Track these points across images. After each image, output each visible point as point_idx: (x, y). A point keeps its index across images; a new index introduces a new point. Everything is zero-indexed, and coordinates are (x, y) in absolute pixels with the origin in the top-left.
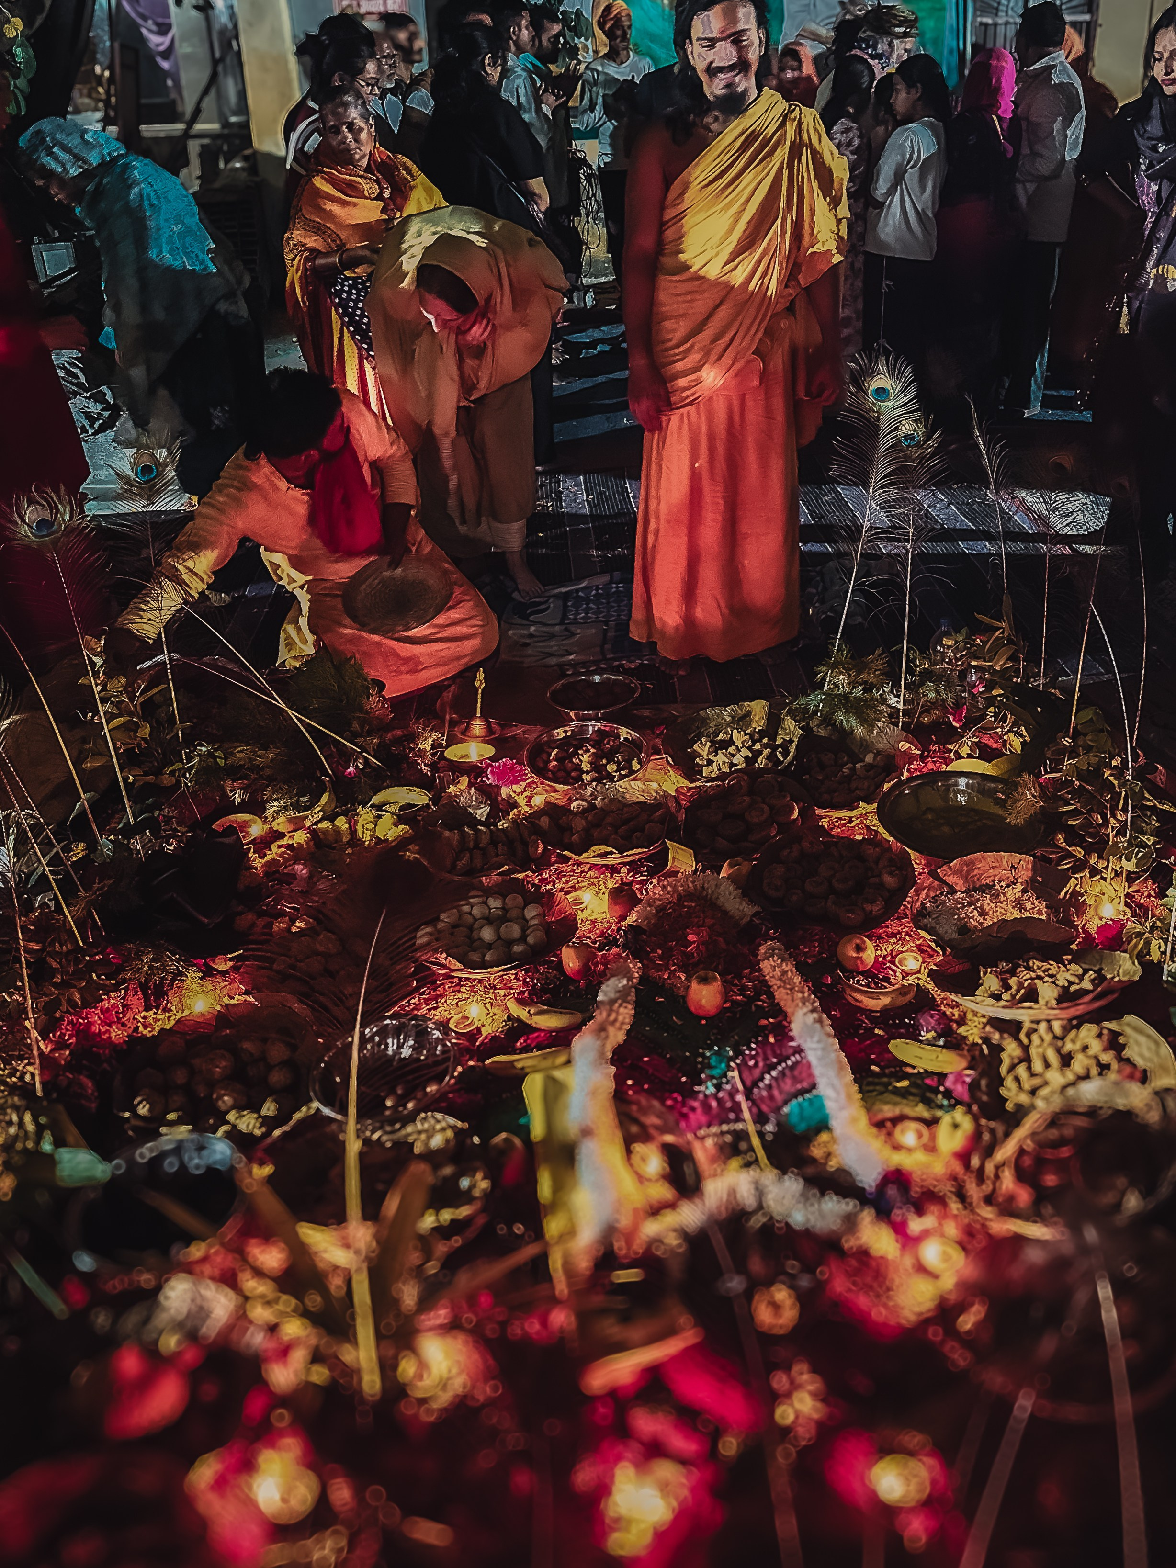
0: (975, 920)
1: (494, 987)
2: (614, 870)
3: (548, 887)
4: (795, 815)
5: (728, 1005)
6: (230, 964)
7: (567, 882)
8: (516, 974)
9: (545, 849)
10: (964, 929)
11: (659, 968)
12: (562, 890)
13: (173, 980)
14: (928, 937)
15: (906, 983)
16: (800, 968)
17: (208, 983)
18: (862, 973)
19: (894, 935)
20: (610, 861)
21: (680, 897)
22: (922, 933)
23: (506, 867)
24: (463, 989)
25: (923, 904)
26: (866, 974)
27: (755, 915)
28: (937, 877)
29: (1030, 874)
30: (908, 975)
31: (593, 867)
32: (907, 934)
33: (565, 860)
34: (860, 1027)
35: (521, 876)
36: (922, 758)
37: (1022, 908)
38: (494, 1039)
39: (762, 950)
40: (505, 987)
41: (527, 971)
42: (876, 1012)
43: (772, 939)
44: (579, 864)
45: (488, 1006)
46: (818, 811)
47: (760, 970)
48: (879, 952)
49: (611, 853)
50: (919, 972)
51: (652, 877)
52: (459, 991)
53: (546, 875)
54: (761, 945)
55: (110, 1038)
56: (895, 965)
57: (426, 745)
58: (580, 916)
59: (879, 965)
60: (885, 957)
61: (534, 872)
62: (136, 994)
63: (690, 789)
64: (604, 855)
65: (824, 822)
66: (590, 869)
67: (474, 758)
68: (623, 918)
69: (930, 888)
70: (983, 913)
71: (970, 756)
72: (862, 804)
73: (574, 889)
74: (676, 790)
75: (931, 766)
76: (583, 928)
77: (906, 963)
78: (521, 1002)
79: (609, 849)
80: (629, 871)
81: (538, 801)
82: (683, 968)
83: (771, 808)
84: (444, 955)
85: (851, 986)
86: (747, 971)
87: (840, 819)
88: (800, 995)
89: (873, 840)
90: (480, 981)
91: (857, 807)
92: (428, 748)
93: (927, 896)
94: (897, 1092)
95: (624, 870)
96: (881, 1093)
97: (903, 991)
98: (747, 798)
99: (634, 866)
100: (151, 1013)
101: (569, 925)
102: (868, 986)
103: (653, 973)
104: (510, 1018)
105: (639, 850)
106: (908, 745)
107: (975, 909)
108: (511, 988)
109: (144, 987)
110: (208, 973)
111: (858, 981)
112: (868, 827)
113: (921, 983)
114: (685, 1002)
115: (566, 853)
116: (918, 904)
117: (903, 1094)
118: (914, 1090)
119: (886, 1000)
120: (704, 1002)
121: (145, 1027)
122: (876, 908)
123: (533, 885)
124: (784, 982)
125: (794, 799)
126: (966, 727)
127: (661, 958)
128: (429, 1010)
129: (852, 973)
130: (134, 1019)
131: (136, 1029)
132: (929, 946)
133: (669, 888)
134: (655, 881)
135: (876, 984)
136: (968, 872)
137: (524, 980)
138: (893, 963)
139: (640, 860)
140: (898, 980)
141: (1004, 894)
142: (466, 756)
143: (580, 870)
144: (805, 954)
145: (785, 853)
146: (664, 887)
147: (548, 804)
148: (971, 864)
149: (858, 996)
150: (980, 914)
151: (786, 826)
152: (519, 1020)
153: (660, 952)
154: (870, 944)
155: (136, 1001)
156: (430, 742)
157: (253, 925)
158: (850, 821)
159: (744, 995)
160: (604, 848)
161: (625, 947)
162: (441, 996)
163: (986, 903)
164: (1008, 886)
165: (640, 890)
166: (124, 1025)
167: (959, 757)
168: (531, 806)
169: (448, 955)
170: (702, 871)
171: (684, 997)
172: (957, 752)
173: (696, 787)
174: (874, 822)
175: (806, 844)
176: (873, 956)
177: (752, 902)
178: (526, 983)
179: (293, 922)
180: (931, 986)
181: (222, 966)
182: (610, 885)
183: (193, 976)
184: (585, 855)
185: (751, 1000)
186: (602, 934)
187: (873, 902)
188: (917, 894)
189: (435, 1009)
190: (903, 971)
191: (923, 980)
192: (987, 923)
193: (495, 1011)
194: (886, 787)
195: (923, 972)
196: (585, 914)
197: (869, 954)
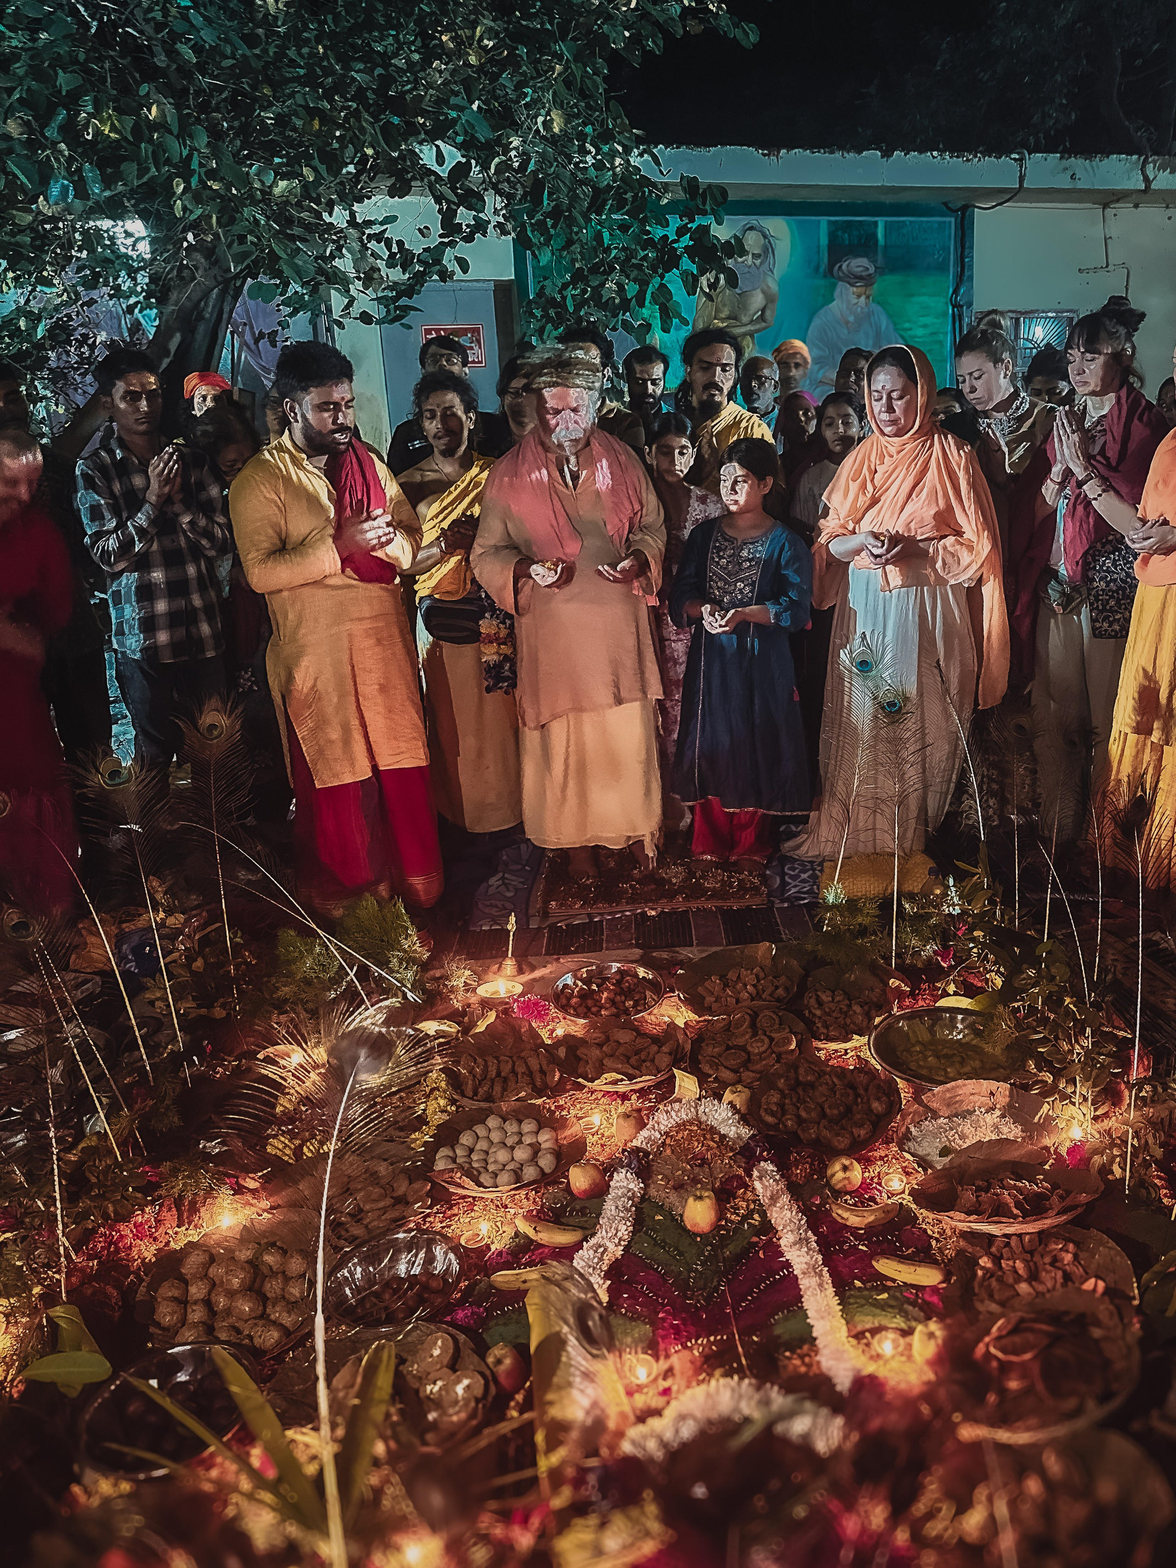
0: (956, 1142)
1: (506, 1207)
2: (624, 1097)
3: (563, 1113)
4: (793, 1046)
5: (721, 1223)
6: (259, 1182)
7: (581, 1109)
8: (526, 1195)
9: (561, 1077)
10: (945, 1152)
11: (660, 1189)
12: (576, 1116)
13: (206, 1197)
14: (912, 1159)
15: (889, 1202)
16: (791, 1188)
17: (238, 1201)
18: (849, 1193)
19: (881, 1158)
20: (622, 1088)
21: (683, 1122)
22: (907, 1156)
23: (523, 1094)
24: (476, 1208)
25: (907, 1129)
26: (854, 1193)
27: (752, 1137)
28: (921, 1103)
29: (1008, 1099)
30: (893, 1195)
31: (605, 1093)
32: (894, 1157)
33: (580, 1087)
34: (845, 1243)
35: (537, 1102)
36: (912, 995)
37: (1000, 1132)
38: (501, 1254)
39: (756, 1171)
40: (516, 1206)
41: (536, 1190)
42: (861, 1229)
43: (766, 1161)
44: (593, 1092)
45: (499, 1224)
46: (816, 1044)
47: (754, 1190)
48: (867, 1174)
49: (622, 1080)
50: (903, 1193)
51: (659, 1104)
52: (472, 1210)
53: (561, 1102)
54: (755, 1166)
55: (140, 1250)
56: (881, 1186)
57: (459, 982)
58: (590, 1140)
59: (865, 1186)
60: (872, 1178)
61: (549, 1097)
62: (169, 1210)
63: (698, 1022)
64: (614, 1083)
65: (822, 1054)
66: (603, 1096)
67: (503, 994)
68: (630, 1140)
69: (915, 1112)
70: (963, 1137)
71: (957, 994)
72: (855, 1037)
73: (586, 1115)
74: (686, 1024)
75: (921, 1003)
76: (592, 1151)
77: (890, 1183)
78: (529, 1220)
79: (621, 1077)
80: (639, 1098)
81: (559, 1033)
83: (771, 1039)
84: (459, 1175)
85: (838, 1205)
86: (742, 1191)
87: (836, 1051)
88: (788, 1213)
89: (865, 1068)
90: (492, 1201)
91: (850, 1039)
92: (461, 985)
93: (912, 1121)
94: (877, 1304)
95: (634, 1097)
96: (862, 1306)
97: (888, 1210)
98: (749, 1031)
99: (642, 1093)
100: (183, 1229)
101: (579, 1147)
102: (855, 1205)
103: (654, 1193)
104: (517, 1235)
105: (647, 1078)
106: (898, 982)
107: (957, 1133)
108: (522, 1208)
109: (178, 1204)
110: (239, 1191)
111: (846, 1200)
112: (859, 1057)
113: (904, 1202)
114: (682, 1220)
115: (581, 1080)
116: (903, 1129)
117: (883, 1306)
118: (892, 1302)
119: (871, 1218)
120: (698, 1219)
121: (176, 1242)
122: (864, 1132)
123: (549, 1110)
124: (775, 1201)
125: (791, 1032)
126: (953, 968)
127: (663, 1178)
128: (443, 1228)
129: (839, 1192)
130: (166, 1234)
131: (168, 1243)
132: (914, 1169)
134: (660, 1108)
135: (862, 1203)
136: (951, 1099)
137: (534, 1200)
138: (880, 1184)
139: (649, 1087)
140: (883, 1199)
141: (984, 1119)
142: (496, 993)
143: (594, 1097)
144: (796, 1175)
145: (782, 1081)
147: (567, 1035)
148: (952, 1091)
149: (846, 1215)
150: (961, 1138)
151: (784, 1056)
152: (526, 1236)
154: (858, 1166)
155: (169, 1217)
156: (463, 980)
157: (285, 1147)
158: (846, 1054)
159: (738, 1214)
160: (615, 1076)
162: (455, 1215)
163: (968, 1128)
164: (987, 1112)
165: (647, 1116)
166: (155, 1239)
167: (946, 994)
168: (551, 1039)
169: (463, 1175)
170: (706, 1097)
171: (681, 1216)
172: (944, 990)
173: (705, 1021)
174: (866, 1054)
175: (803, 1072)
176: (860, 1177)
177: (749, 1125)
178: (535, 1203)
180: (914, 1206)
181: (252, 1184)
182: (621, 1109)
183: (224, 1193)
184: (598, 1082)
185: (744, 1218)
186: (610, 1156)
187: (861, 1126)
188: (903, 1119)
189: (449, 1226)
190: (888, 1191)
191: (907, 1200)
192: (965, 1146)
193: (505, 1229)
194: (877, 1020)
195: (907, 1192)
196: (596, 1137)
197: (857, 1174)
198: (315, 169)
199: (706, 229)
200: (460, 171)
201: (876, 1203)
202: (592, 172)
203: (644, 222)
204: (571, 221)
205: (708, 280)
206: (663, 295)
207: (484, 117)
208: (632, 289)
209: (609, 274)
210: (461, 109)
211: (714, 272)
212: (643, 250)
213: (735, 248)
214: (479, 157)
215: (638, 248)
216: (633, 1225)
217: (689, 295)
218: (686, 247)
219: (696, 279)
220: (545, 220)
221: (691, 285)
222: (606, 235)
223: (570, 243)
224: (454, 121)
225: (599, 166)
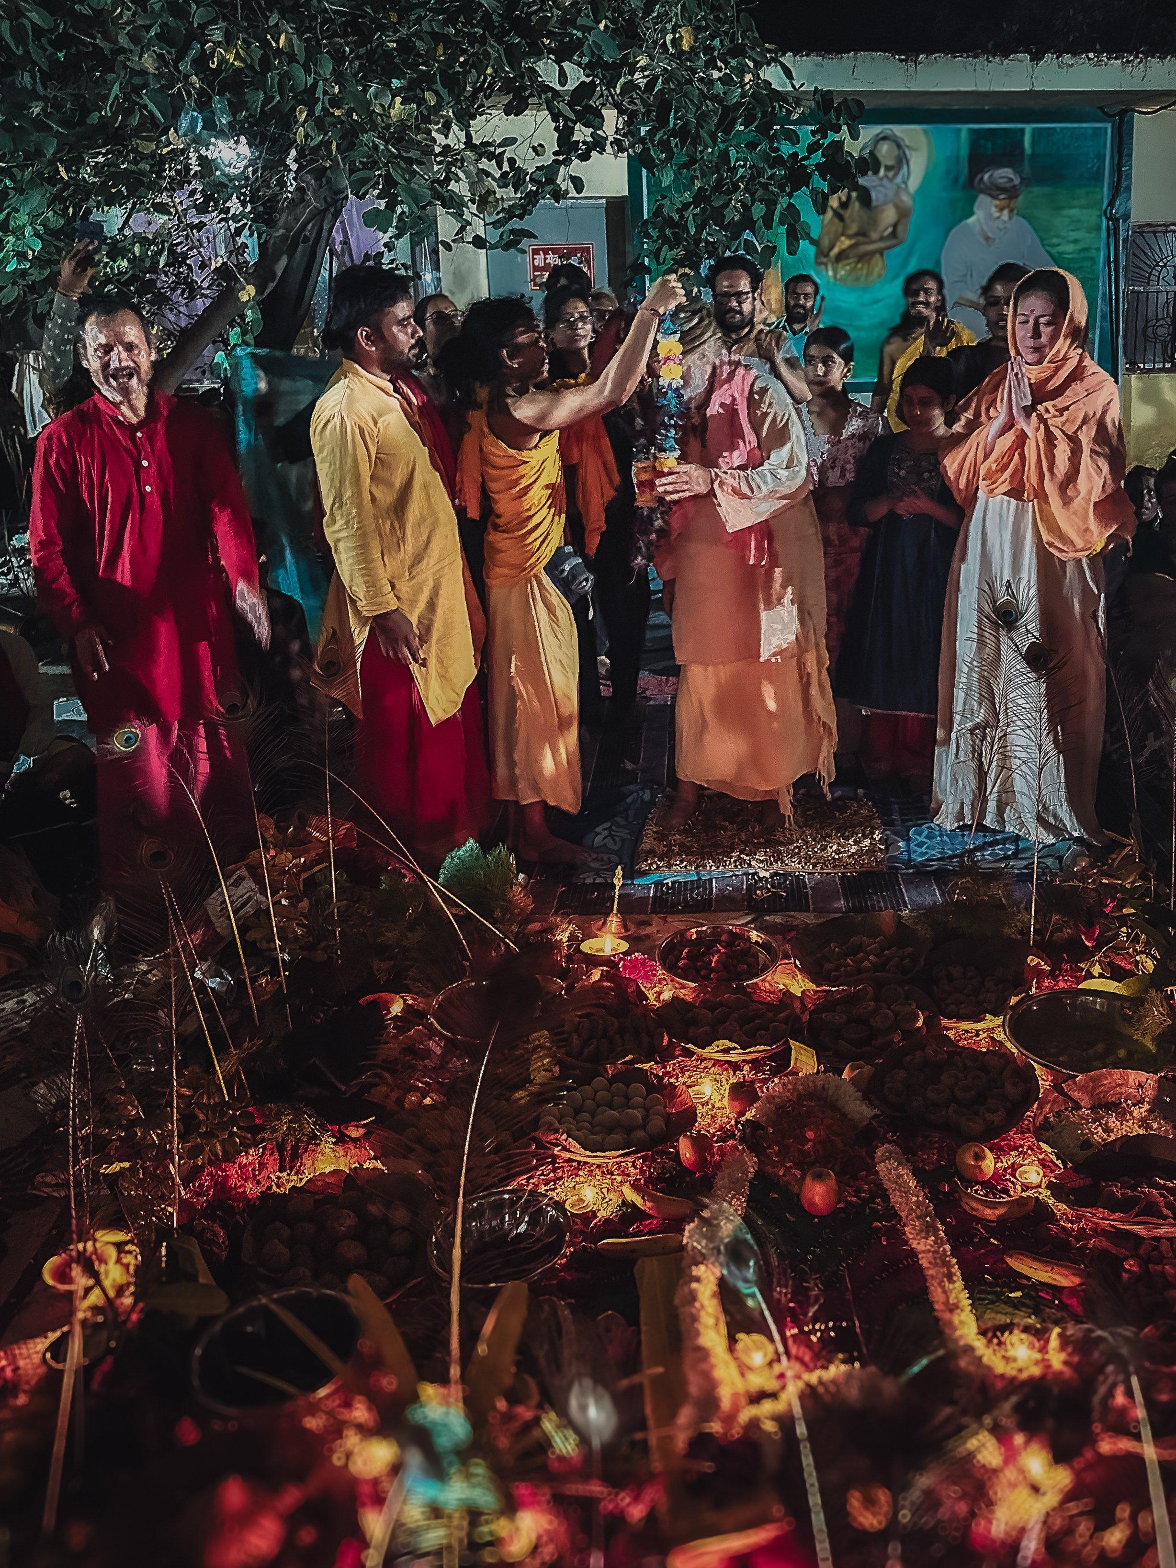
0: (1099, 1135)
1: (612, 1174)
2: (736, 1067)
3: (672, 1080)
4: (920, 1023)
5: (841, 1205)
6: (362, 1131)
7: (690, 1077)
8: (634, 1162)
9: (670, 1041)
10: (1087, 1144)
11: (774, 1164)
12: (685, 1083)
13: (308, 1143)
14: (1049, 1150)
15: (1024, 1194)
16: (917, 1173)
17: (340, 1151)
18: (981, 1182)
19: (1016, 1148)
20: (733, 1057)
21: (800, 1097)
22: (1045, 1147)
23: (631, 1057)
24: (580, 1173)
25: (1046, 1118)
26: (985, 1184)
27: (875, 1117)
28: (1062, 1092)
29: (1157, 1093)
30: (1028, 1188)
31: (717, 1062)
32: (1030, 1148)
33: (689, 1054)
34: (975, 1235)
35: (646, 1066)
36: (1052, 975)
37: (1148, 1127)
38: (607, 1221)
39: (879, 1153)
40: (623, 1174)
41: (644, 1158)
42: (993, 1221)
43: (890, 1142)
44: (703, 1060)
45: (605, 1191)
46: (945, 1022)
47: (877, 1172)
48: (999, 1165)
49: (734, 1048)
50: (1039, 1186)
51: (774, 1076)
52: (577, 1175)
53: (669, 1069)
54: (878, 1147)
55: (245, 1192)
56: (1015, 1177)
57: (563, 936)
58: (700, 1110)
59: (998, 1176)
60: (1005, 1169)
61: (657, 1063)
62: (272, 1154)
63: (816, 992)
64: (726, 1051)
65: (951, 1034)
66: (714, 1065)
67: (608, 952)
68: (742, 1113)
69: (1055, 1101)
70: (1107, 1130)
71: (1101, 976)
72: (988, 1017)
73: (696, 1084)
74: (803, 992)
75: (1062, 985)
76: (703, 1123)
77: (1025, 1176)
78: (635, 1187)
79: (734, 1045)
80: (751, 1069)
81: (667, 995)
82: (799, 1165)
83: (896, 1014)
84: (565, 1136)
85: (969, 1195)
86: (863, 1173)
87: (967, 1031)
88: (914, 1199)
89: (998, 1051)
90: (599, 1166)
91: (984, 1019)
92: (565, 940)
93: (1051, 1110)
94: (1009, 1302)
95: (746, 1068)
96: (993, 1302)
97: (1021, 1202)
98: (872, 1004)
99: (756, 1065)
100: (285, 1174)
101: (689, 1116)
102: (986, 1195)
103: (769, 1169)
104: (624, 1203)
105: (762, 1048)
106: (1037, 960)
107: (1100, 1125)
108: (628, 1175)
109: (281, 1148)
110: (341, 1139)
111: (976, 1191)
112: (992, 1039)
113: (1041, 1197)
114: (799, 1200)
115: (690, 1046)
116: (1041, 1118)
117: (1016, 1305)
118: (1027, 1302)
119: (1002, 1211)
120: (817, 1199)
121: (278, 1186)
122: (997, 1118)
123: (657, 1076)
124: (900, 1186)
125: (918, 1008)
126: (1098, 948)
127: (777, 1154)
128: (547, 1190)
129: (969, 1182)
130: (269, 1177)
131: (270, 1187)
132: (1052, 1162)
133: (789, 1086)
134: (776, 1080)
135: (994, 1194)
136: (1094, 1088)
137: (642, 1168)
138: (1013, 1175)
139: (763, 1058)
140: (1017, 1192)
141: (1131, 1113)
142: (601, 950)
143: (703, 1065)
144: (923, 1161)
145: (908, 1058)
146: (784, 1085)
147: (675, 998)
148: (1096, 1080)
149: (974, 1205)
150: (1104, 1131)
151: (910, 1033)
152: (634, 1205)
153: (776, 1148)
154: (990, 1157)
155: (272, 1161)
156: (567, 934)
157: (387, 1097)
158: (977, 1035)
159: (859, 1197)
160: (728, 1043)
161: (742, 1140)
162: (561, 1178)
163: (1112, 1121)
164: (1134, 1105)
165: (761, 1088)
166: (258, 1182)
167: (1090, 976)
168: (658, 1001)
169: (569, 1136)
170: (825, 1072)
171: (798, 1195)
172: (1088, 971)
173: (822, 991)
174: (1000, 1036)
175: (929, 1051)
176: (992, 1166)
177: (872, 1104)
178: (642, 1172)
179: (425, 1098)
180: (1051, 1201)
181: (355, 1133)
182: (733, 1080)
183: (327, 1143)
184: (708, 1049)
185: (866, 1202)
186: (721, 1128)
187: (994, 1111)
188: (1041, 1107)
189: (553, 1190)
190: (1023, 1184)
191: (1044, 1194)
192: (1111, 1139)
193: (611, 1196)
194: (1014, 1000)
195: (1043, 1185)
196: (706, 1108)
197: (989, 1164)
198: (436, 93)
199: (838, 146)
200: (584, 90)
201: (1009, 1196)
202: (719, 88)
203: (771, 139)
204: (697, 140)
205: (840, 199)
206: (792, 213)
207: (611, 36)
208: (758, 210)
209: (734, 192)
210: (586, 29)
211: (846, 190)
212: (771, 168)
213: (869, 164)
214: (604, 77)
215: (766, 166)
216: (747, 1201)
217: (819, 214)
218: (817, 165)
219: (826, 197)
220: (668, 139)
221: (821, 206)
222: (732, 153)
223: (693, 161)
224: (580, 43)
225: (726, 80)
